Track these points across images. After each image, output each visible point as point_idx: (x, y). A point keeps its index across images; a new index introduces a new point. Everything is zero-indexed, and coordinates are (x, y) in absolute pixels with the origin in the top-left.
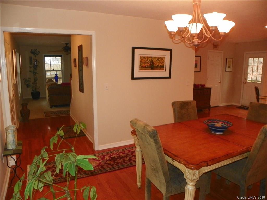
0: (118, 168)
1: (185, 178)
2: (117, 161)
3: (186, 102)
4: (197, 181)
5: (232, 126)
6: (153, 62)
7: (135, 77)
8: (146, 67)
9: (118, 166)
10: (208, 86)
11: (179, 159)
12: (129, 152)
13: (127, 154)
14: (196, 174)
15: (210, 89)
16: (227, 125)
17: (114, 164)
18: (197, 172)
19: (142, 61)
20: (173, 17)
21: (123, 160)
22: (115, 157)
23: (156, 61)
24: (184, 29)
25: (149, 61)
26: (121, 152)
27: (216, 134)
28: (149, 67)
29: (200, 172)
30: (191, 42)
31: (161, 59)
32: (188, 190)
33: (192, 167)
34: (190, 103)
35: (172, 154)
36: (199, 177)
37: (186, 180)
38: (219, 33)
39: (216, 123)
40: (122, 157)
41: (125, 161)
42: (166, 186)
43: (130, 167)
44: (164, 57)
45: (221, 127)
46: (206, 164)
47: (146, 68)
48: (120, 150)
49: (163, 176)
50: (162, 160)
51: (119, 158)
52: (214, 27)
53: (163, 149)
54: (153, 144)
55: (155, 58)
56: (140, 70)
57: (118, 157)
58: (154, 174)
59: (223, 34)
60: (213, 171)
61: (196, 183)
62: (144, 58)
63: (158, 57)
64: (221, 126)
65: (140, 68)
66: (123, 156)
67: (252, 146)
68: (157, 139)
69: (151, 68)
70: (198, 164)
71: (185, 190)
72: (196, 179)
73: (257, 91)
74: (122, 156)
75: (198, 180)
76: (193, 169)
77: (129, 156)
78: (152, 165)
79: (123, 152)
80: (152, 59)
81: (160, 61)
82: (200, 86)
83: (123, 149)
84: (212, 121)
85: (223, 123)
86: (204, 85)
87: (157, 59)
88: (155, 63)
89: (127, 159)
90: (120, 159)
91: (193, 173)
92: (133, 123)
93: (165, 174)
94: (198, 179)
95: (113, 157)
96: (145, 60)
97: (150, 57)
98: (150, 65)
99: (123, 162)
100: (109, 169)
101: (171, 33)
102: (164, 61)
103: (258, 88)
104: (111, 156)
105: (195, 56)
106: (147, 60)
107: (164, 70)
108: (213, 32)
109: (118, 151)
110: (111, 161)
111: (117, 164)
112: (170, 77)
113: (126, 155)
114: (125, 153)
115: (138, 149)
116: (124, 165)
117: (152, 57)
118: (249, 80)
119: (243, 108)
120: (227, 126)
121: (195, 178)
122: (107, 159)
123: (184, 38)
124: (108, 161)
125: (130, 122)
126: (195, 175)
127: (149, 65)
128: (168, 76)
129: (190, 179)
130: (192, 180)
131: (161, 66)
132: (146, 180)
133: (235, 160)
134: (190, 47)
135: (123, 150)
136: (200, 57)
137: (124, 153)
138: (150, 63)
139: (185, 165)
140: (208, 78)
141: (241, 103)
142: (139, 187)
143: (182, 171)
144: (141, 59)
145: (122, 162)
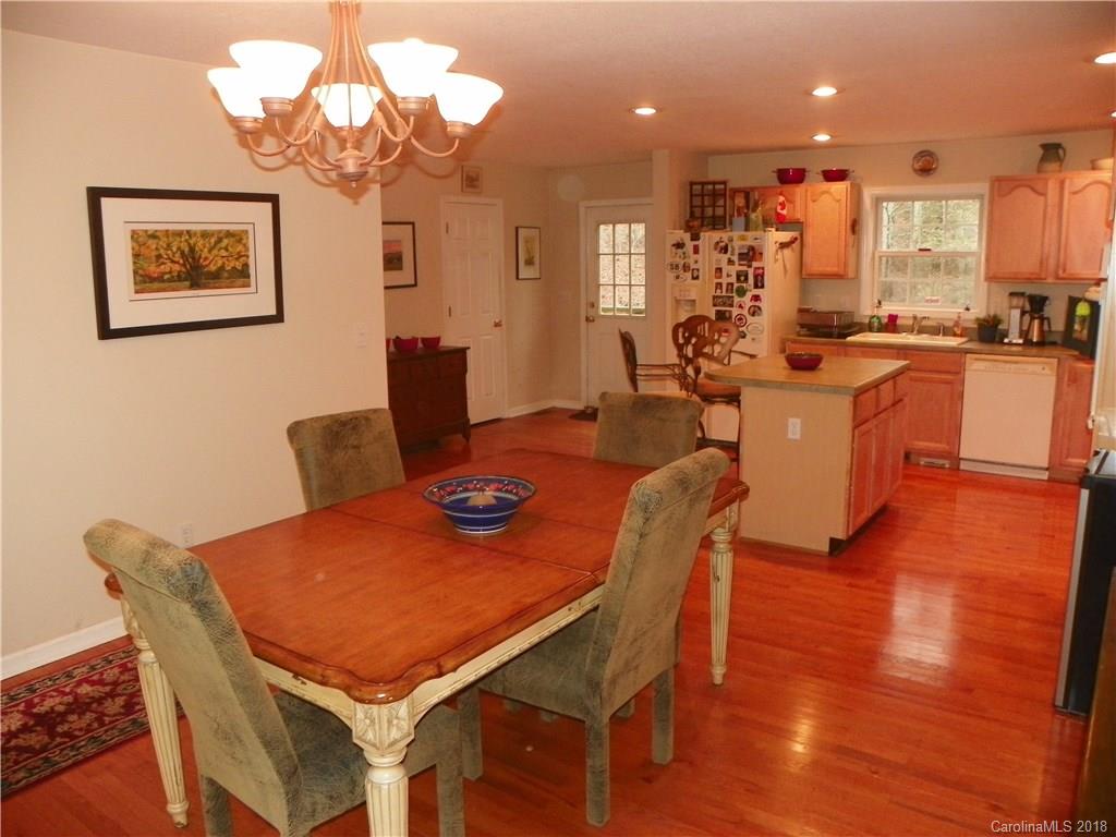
0: (70, 761)
1: (355, 745)
2: (66, 727)
3: (351, 416)
4: (408, 745)
5: (534, 494)
6: (197, 256)
7: (114, 325)
8: (166, 277)
9: (72, 747)
10: (450, 341)
11: (319, 670)
12: (121, 673)
13: (115, 684)
14: (397, 718)
15: (462, 352)
16: (516, 494)
17: (49, 743)
18: (402, 708)
19: (143, 250)
20: (237, 50)
21: (94, 715)
22: (52, 708)
23: (210, 251)
24: (290, 108)
25: (179, 248)
26: (87, 681)
27: (477, 538)
28: (179, 278)
29: (412, 706)
30: (331, 164)
31: (232, 239)
32: (376, 792)
33: (377, 692)
34: (367, 419)
35: (291, 651)
36: (415, 727)
37: (362, 750)
38: (446, 127)
39: (475, 489)
40: (89, 704)
41: (107, 719)
42: (287, 794)
43: (131, 740)
44: (247, 232)
45: (491, 506)
46: (432, 670)
47: (166, 285)
48: (79, 670)
49: (266, 756)
50: (246, 686)
51: (72, 712)
52: (413, 100)
53: (244, 631)
54: (195, 622)
55: (205, 235)
56: (137, 292)
57: (69, 704)
58: (227, 754)
59: (459, 130)
60: (480, 685)
61: (404, 753)
62: (154, 236)
63: (220, 232)
64: (494, 502)
65: (135, 283)
66: (97, 695)
67: (608, 565)
68: (210, 598)
69: (187, 283)
70: (401, 677)
71: (364, 794)
72: (402, 738)
73: (628, 346)
74: (91, 695)
75: (413, 741)
76: (381, 702)
77: (125, 689)
78: (212, 714)
79: (95, 678)
80: (192, 242)
81: (230, 249)
82: (420, 345)
83: (93, 662)
84: (459, 485)
85: (501, 486)
86: (438, 340)
87: (213, 240)
88: (206, 259)
89: (114, 706)
90: (81, 714)
91: (386, 718)
92: (97, 544)
93: (269, 744)
94: (412, 737)
95: (47, 712)
96: (157, 249)
97: (179, 234)
98: (184, 265)
99: (96, 725)
100: (21, 774)
101: (240, 124)
102: (247, 250)
103: (631, 337)
104: (35, 710)
105: (384, 223)
106: (169, 246)
107: (249, 286)
108: (412, 119)
109: (69, 676)
110: (33, 735)
111: (67, 740)
112: (279, 318)
113: (108, 689)
114: (103, 680)
115: (147, 656)
116: (104, 737)
117: (188, 232)
118: (604, 310)
119: (589, 415)
120: (515, 498)
121: (395, 734)
122: (13, 728)
123: (295, 145)
124: (17, 737)
125: (85, 541)
126: (395, 722)
127: (177, 267)
128: (273, 312)
129: (377, 742)
130: (386, 744)
131: (234, 268)
132: (204, 786)
133: (555, 628)
134: (327, 182)
135: (93, 668)
136: (413, 224)
137: (101, 682)
138: (181, 261)
139: (347, 690)
140: (450, 309)
141: (583, 395)
142: (179, 823)
143: (343, 719)
144: (137, 242)
145: (89, 725)
